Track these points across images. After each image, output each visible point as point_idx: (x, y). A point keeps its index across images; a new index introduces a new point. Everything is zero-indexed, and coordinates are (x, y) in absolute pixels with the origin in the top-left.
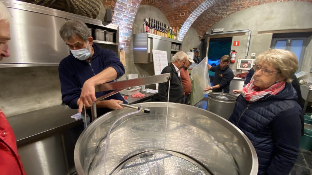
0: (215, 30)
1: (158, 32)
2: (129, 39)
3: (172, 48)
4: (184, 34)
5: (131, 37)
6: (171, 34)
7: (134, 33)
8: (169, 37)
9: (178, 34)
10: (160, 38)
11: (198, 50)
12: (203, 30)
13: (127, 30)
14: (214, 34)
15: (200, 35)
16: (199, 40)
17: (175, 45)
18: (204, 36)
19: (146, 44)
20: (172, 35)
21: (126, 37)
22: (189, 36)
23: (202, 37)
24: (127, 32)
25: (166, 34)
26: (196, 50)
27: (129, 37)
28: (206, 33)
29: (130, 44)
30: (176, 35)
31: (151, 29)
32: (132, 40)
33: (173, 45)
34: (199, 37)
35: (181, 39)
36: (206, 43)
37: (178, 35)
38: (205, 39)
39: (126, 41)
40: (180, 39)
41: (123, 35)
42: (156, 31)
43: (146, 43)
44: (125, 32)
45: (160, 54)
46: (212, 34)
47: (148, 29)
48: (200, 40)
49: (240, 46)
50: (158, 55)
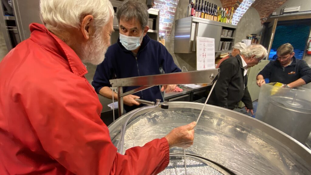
0: (287, 10)
1: (206, 15)
2: (171, 26)
3: (222, 34)
4: (240, 16)
5: (173, 23)
6: (222, 17)
7: (177, 19)
8: (220, 21)
9: (232, 16)
10: (208, 23)
11: (258, 37)
12: (268, 11)
13: (170, 15)
14: (285, 15)
15: (262, 17)
16: (260, 23)
17: (227, 31)
18: (269, 18)
19: (190, 31)
20: (224, 18)
21: (168, 23)
22: (247, 19)
23: (265, 19)
24: (169, 18)
25: (217, 17)
26: (255, 36)
27: (171, 23)
28: (272, 14)
29: (171, 31)
30: (229, 18)
31: (197, 12)
32: (174, 27)
33: (224, 30)
34: (262, 19)
35: (236, 23)
36: (272, 27)
37: (232, 18)
38: (269, 23)
39: (168, 28)
40: (233, 23)
41: (165, 21)
42: (203, 14)
43: (190, 29)
44: (167, 18)
45: (205, 42)
46: (281, 15)
47: (193, 12)
48: (262, 24)
50: (203, 43)
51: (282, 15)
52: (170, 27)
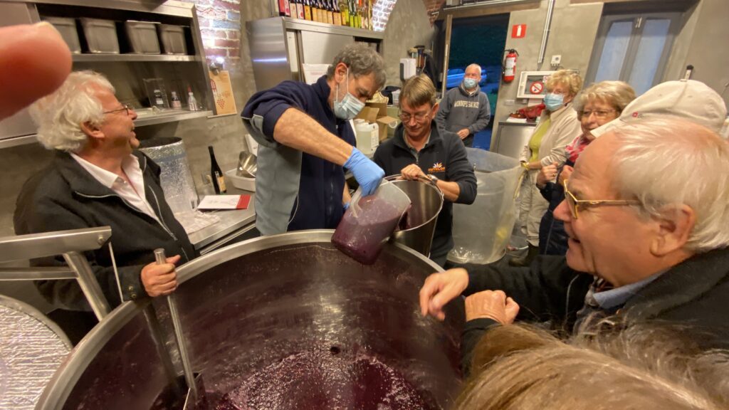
1: (314, 10)
2: (235, 37)
4: (388, 10)
5: (241, 31)
6: (351, 14)
7: (250, 18)
8: (348, 24)
9: (371, 12)
13: (227, 11)
15: (430, 9)
18: (441, 11)
19: (284, 47)
21: (226, 30)
23: (436, 14)
24: (227, 18)
25: (339, 14)
27: (234, 30)
29: (240, 51)
30: (365, 15)
31: (292, 5)
32: (246, 39)
34: (430, 14)
35: (382, 26)
37: (371, 15)
38: (442, 20)
39: (229, 44)
40: (377, 25)
41: (218, 27)
42: (308, 8)
43: (283, 42)
44: (220, 17)
46: (459, 5)
47: (284, 5)
48: (431, 23)
49: (528, 37)
51: (462, 5)
52: (235, 40)
